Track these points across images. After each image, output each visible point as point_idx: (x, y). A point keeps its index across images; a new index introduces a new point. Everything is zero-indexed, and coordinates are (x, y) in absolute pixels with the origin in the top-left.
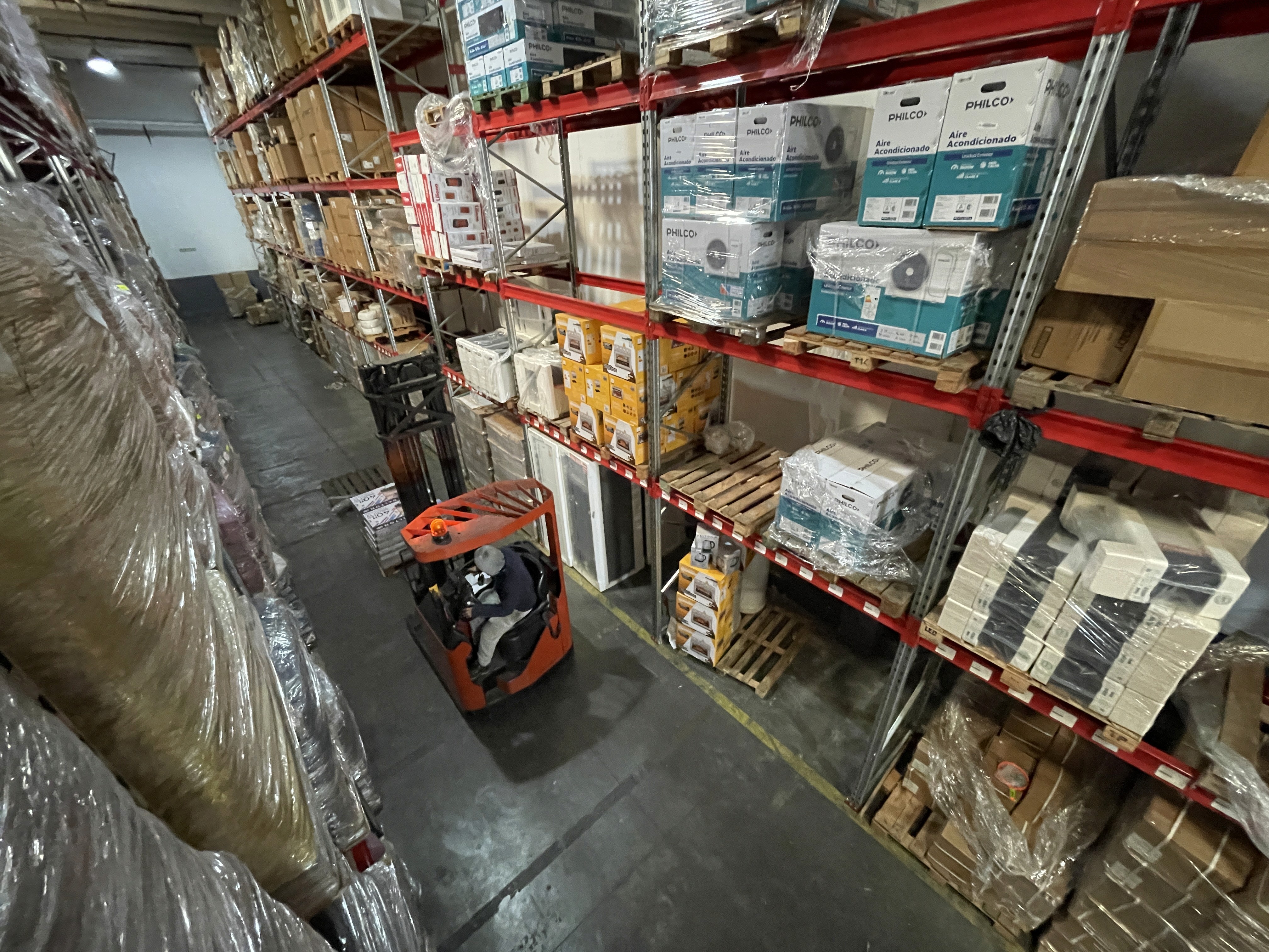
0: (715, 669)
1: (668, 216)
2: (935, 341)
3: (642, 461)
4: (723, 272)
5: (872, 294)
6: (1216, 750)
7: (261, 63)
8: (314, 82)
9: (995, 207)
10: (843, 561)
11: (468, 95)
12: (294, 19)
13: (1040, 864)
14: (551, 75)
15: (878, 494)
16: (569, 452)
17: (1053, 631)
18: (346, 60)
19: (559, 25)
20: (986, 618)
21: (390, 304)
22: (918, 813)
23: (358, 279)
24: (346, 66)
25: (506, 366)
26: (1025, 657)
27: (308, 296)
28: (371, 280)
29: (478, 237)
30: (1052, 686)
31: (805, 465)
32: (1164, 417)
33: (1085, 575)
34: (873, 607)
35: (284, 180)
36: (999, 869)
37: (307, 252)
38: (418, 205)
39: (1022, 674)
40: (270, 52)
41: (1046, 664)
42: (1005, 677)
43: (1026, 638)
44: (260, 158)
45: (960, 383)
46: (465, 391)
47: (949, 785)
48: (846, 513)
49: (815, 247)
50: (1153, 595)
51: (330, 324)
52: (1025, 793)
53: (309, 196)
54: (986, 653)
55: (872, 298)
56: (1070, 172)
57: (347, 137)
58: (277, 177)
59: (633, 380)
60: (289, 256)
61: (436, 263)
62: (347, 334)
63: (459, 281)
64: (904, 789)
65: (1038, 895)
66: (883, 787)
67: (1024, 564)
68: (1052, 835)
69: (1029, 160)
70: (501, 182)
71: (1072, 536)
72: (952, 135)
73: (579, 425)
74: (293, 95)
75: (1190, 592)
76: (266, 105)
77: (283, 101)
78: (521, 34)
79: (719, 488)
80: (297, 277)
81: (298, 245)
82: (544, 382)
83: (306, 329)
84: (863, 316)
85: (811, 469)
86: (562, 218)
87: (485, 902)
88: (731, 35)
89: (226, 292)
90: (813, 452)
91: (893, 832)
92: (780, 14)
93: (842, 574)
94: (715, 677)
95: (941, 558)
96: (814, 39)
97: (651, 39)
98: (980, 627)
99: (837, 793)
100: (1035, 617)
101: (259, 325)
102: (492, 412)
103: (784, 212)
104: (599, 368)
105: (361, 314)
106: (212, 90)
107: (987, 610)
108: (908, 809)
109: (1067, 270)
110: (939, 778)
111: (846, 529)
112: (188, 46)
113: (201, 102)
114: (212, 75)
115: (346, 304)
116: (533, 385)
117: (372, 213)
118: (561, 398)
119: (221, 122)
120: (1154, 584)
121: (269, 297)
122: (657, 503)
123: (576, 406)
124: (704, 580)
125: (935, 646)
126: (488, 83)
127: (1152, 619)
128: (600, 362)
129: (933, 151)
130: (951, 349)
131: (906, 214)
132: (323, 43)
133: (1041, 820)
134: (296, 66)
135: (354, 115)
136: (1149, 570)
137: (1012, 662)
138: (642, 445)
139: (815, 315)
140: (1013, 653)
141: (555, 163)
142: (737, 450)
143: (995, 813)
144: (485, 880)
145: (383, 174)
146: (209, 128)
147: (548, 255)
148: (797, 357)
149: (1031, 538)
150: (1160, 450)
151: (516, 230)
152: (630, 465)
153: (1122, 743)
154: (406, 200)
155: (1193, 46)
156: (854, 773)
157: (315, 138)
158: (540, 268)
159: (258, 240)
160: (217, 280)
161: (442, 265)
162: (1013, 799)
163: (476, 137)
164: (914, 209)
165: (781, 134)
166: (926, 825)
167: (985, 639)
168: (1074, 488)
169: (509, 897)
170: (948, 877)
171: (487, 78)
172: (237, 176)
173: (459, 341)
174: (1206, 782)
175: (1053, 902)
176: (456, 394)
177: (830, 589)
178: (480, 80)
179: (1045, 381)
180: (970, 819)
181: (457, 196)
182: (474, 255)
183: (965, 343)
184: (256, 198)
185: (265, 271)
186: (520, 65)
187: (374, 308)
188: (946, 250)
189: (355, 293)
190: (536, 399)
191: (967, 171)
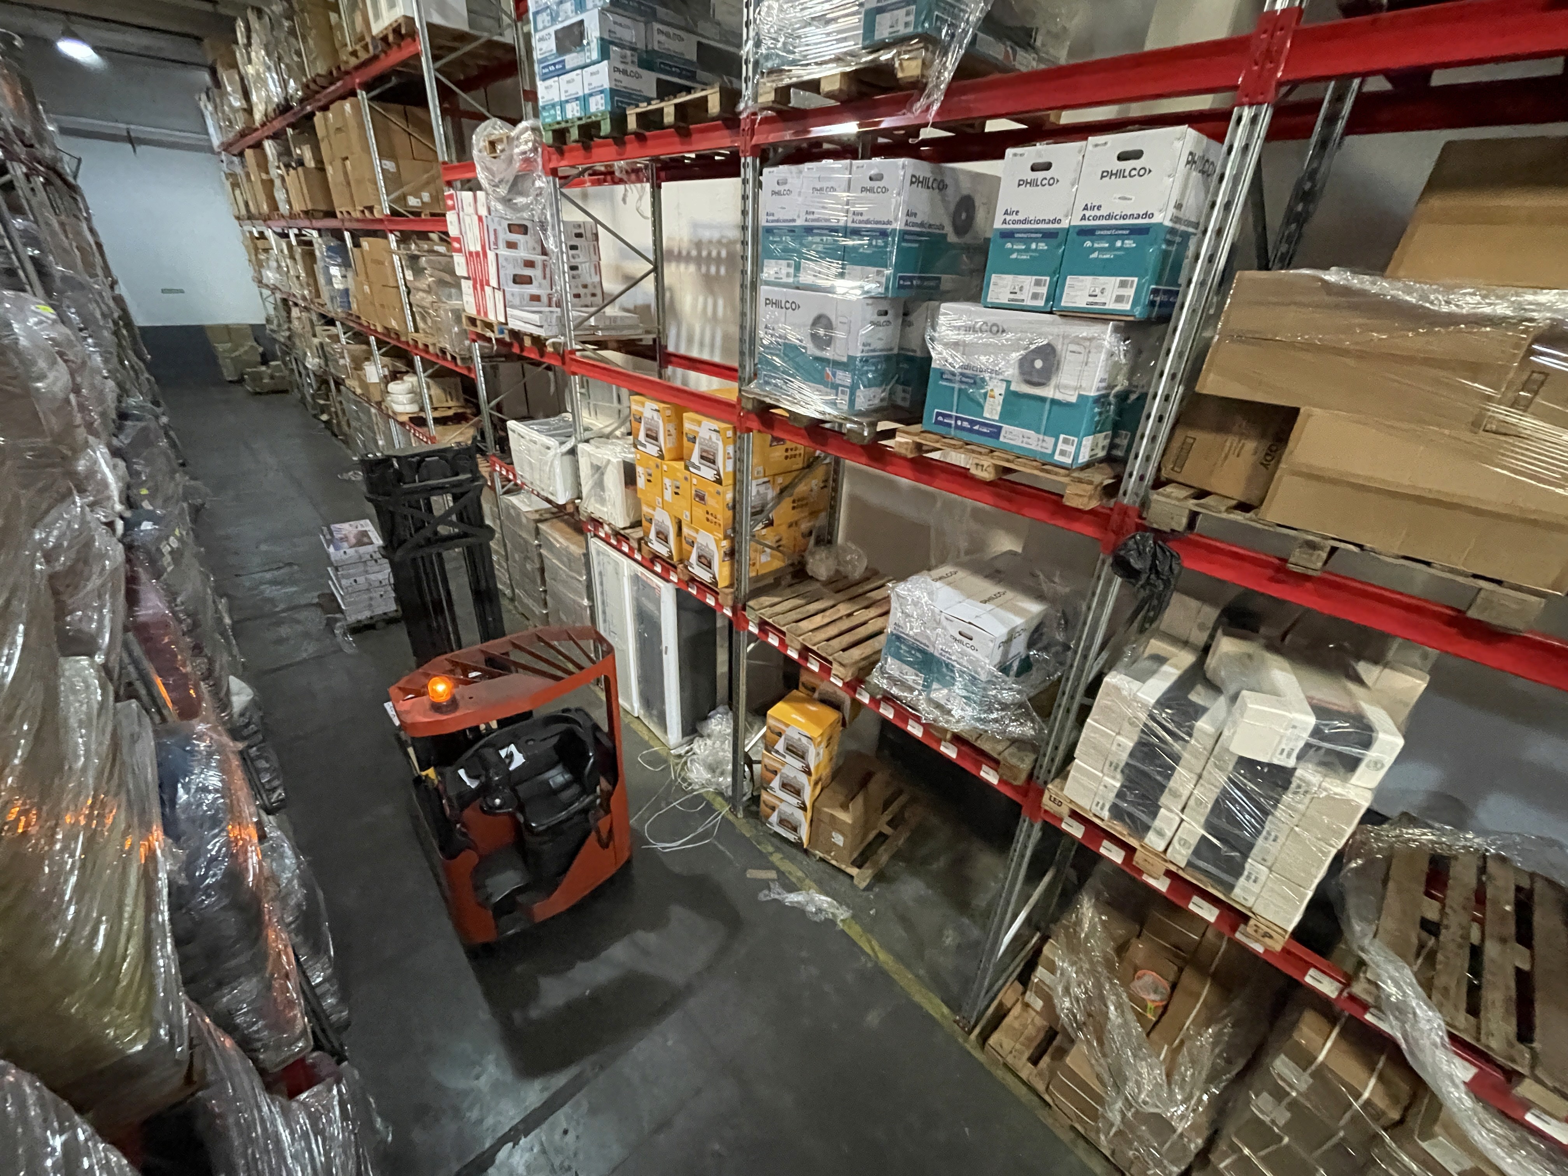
0: (806, 851)
1: (767, 283)
2: (1066, 447)
3: (726, 583)
4: (828, 354)
5: (997, 389)
6: (1371, 949)
7: (287, 65)
8: (354, 94)
9: (1130, 292)
10: (957, 713)
11: (539, 123)
12: (333, 17)
13: (1179, 1097)
14: (637, 106)
15: (1001, 632)
16: (640, 570)
17: (1192, 802)
18: (393, 72)
19: (654, 50)
20: (1118, 785)
21: (429, 376)
22: (1042, 1035)
23: (393, 342)
24: (394, 81)
25: (568, 458)
26: (1160, 834)
27: (326, 360)
28: (407, 343)
29: (545, 299)
30: (1190, 870)
31: (917, 593)
32: (1312, 546)
33: (1226, 733)
34: (992, 772)
35: (306, 213)
36: (1131, 1106)
37: (329, 304)
38: (471, 253)
39: (1156, 855)
40: (299, 54)
41: (1184, 843)
42: (1139, 858)
43: (1162, 810)
44: (278, 182)
45: (1090, 497)
46: (516, 489)
47: (1078, 1000)
48: (963, 654)
49: (935, 330)
50: (1299, 758)
51: (352, 396)
52: (1165, 1008)
53: (337, 234)
54: (1118, 829)
55: (996, 392)
56: (1211, 259)
57: (390, 165)
58: (297, 208)
59: (719, 481)
60: (306, 309)
61: (489, 326)
62: (373, 410)
63: (516, 350)
64: (1027, 1005)
65: (1175, 1136)
66: (1001, 1004)
67: (1159, 719)
68: (1194, 1062)
69: (1169, 243)
70: (579, 235)
71: (1215, 688)
72: (1086, 208)
73: (652, 535)
74: (325, 108)
75: (1339, 754)
76: (290, 118)
77: (312, 114)
78: (605, 54)
79: (818, 620)
80: (315, 336)
81: (318, 295)
82: (614, 480)
83: (322, 402)
84: (986, 415)
85: (925, 599)
86: (649, 284)
87: (478, 1151)
88: (844, 75)
89: (220, 347)
90: (929, 580)
91: (1010, 1059)
92: (899, 54)
93: (956, 728)
94: (805, 861)
95: (1068, 711)
96: (937, 86)
97: (755, 72)
98: (1112, 796)
99: (945, 1010)
100: (1172, 784)
101: (260, 394)
102: (547, 516)
103: (900, 287)
104: (680, 465)
105: (392, 387)
106: (224, 94)
107: (1119, 776)
108: (1030, 1031)
109: (1209, 371)
110: (1067, 990)
111: (962, 673)
112: (198, 39)
113: (208, 109)
114: (224, 76)
115: (373, 372)
116: (600, 485)
117: (413, 259)
118: (634, 503)
119: (231, 135)
120: (1301, 744)
121: (275, 358)
122: (744, 638)
123: (650, 511)
124: (797, 736)
125: (1061, 820)
126: (563, 110)
127: (1299, 787)
128: (681, 459)
129: (1065, 224)
130: (1083, 458)
131: (1035, 296)
132: (366, 48)
133: (1182, 1042)
134: (331, 73)
135: (400, 140)
136: (1294, 727)
137: (1146, 840)
138: (727, 563)
139: (932, 411)
140: (1148, 828)
141: (645, 218)
142: (846, 577)
143: (1129, 1034)
144: (480, 1121)
145: (433, 215)
146: (216, 141)
147: (630, 327)
148: (912, 460)
149: (1170, 689)
150: (1309, 585)
151: (594, 295)
152: (711, 588)
153: (1267, 940)
154: (456, 245)
155: (1350, 139)
156: (967, 982)
157: (348, 163)
158: (619, 341)
159: (267, 286)
160: (209, 334)
161: (496, 329)
162: (1151, 1017)
163: (546, 174)
164: (1044, 290)
165: (899, 194)
166: (1050, 1050)
167: (1116, 812)
168: (1219, 632)
169: (510, 1144)
170: (1074, 1117)
171: (562, 104)
172: (247, 204)
173: (511, 424)
174: (1359, 989)
175: (1192, 1146)
176: (506, 493)
177: (942, 749)
178: (553, 106)
179: (1186, 498)
180: (1101, 1042)
181: (521, 246)
182: (536, 318)
183: (1101, 454)
184: (269, 233)
185: (274, 327)
186: (602, 92)
187: (410, 380)
188: (1077, 341)
189: (387, 360)
190: (602, 501)
191: (1102, 250)
